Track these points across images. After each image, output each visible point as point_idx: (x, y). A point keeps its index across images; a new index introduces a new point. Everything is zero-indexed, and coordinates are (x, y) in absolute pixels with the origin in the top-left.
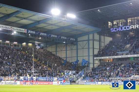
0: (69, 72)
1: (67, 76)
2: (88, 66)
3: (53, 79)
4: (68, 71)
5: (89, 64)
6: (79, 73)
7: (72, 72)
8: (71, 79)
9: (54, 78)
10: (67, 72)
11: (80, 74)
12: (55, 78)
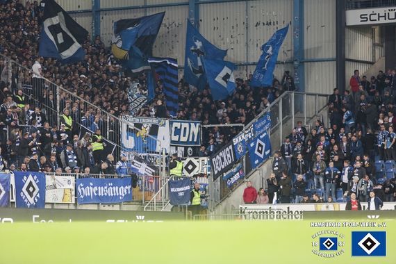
0: (154, 130)
1: (143, 169)
2: (292, 84)
3: (42, 193)
4: (148, 122)
5: (302, 63)
6: (236, 141)
7: (177, 132)
8: (181, 190)
9: (49, 180)
10: (139, 126)
11: (240, 150)
12: (60, 178)
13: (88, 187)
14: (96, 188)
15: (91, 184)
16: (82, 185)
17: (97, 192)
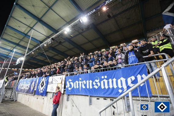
13: (77, 82)
14: (84, 81)
15: (80, 79)
16: (70, 80)
17: (85, 85)
